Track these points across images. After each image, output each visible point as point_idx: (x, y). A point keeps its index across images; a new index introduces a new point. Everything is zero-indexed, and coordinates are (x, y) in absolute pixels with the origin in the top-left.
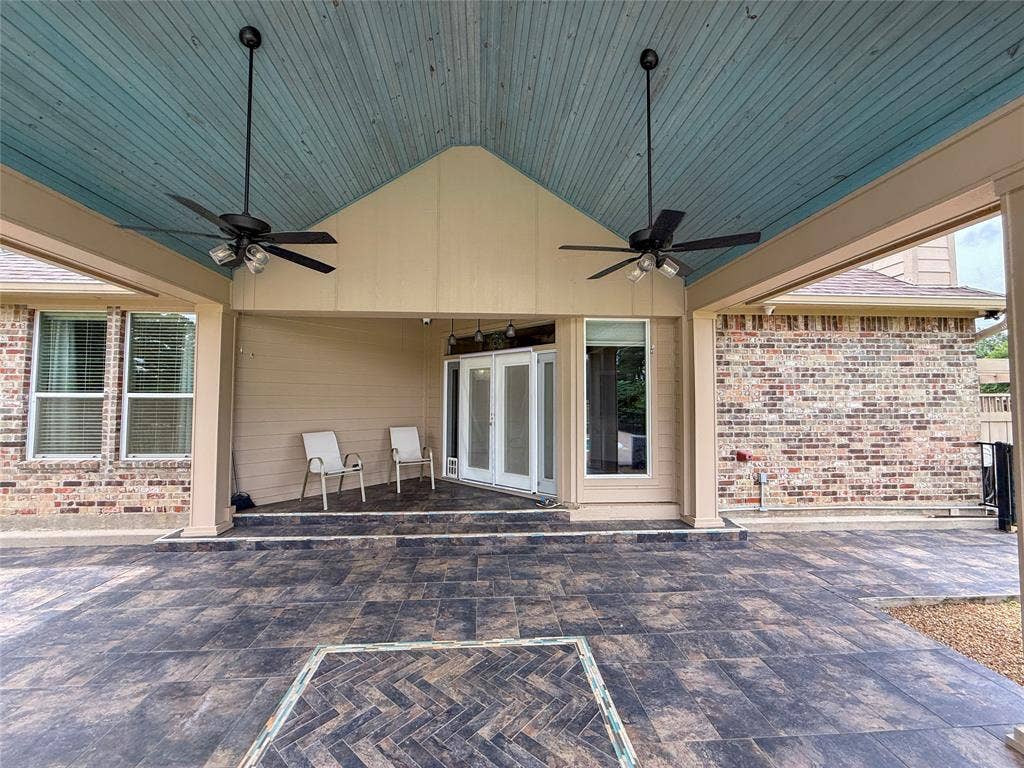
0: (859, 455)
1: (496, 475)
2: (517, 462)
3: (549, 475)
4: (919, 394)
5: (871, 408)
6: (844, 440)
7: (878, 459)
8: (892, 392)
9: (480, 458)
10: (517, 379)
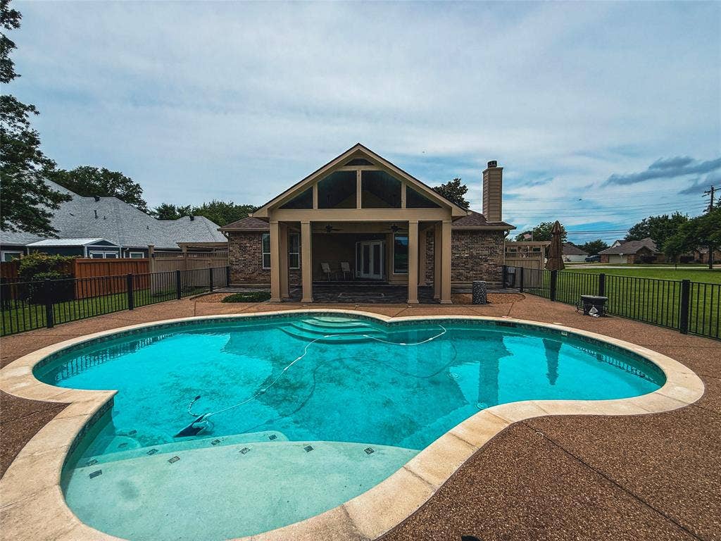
0: (468, 269)
1: (372, 275)
2: (377, 271)
3: (384, 273)
4: (486, 252)
5: (472, 256)
6: (463, 265)
7: (472, 270)
8: (478, 252)
9: (367, 271)
10: (377, 248)
